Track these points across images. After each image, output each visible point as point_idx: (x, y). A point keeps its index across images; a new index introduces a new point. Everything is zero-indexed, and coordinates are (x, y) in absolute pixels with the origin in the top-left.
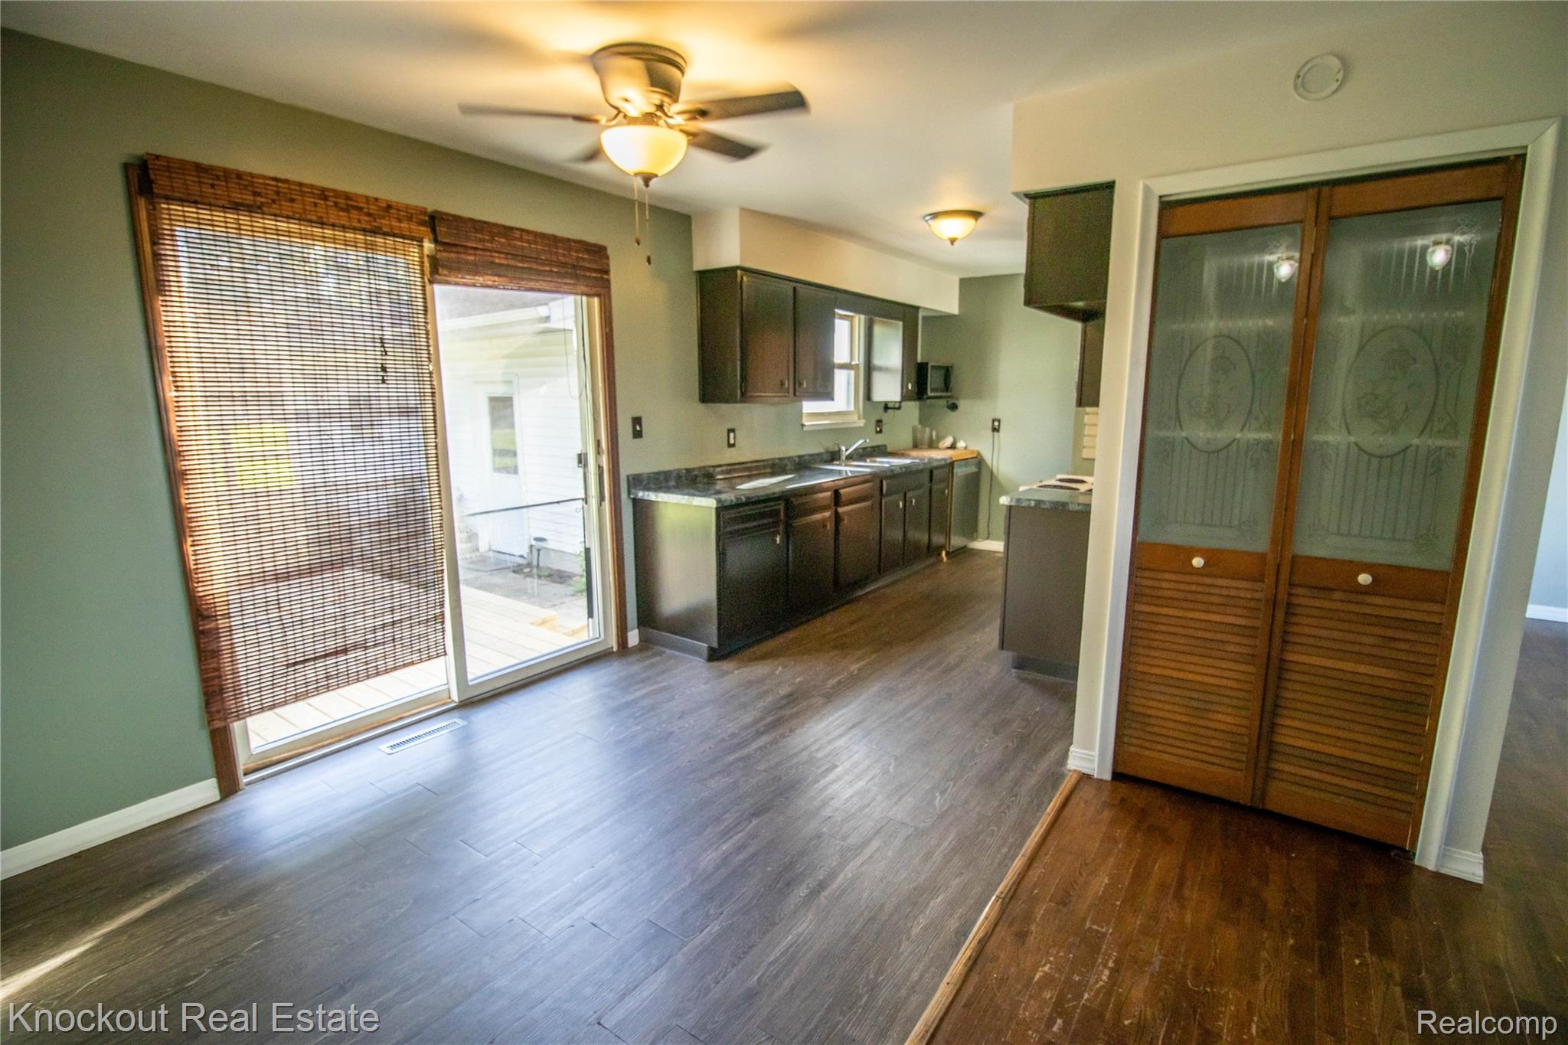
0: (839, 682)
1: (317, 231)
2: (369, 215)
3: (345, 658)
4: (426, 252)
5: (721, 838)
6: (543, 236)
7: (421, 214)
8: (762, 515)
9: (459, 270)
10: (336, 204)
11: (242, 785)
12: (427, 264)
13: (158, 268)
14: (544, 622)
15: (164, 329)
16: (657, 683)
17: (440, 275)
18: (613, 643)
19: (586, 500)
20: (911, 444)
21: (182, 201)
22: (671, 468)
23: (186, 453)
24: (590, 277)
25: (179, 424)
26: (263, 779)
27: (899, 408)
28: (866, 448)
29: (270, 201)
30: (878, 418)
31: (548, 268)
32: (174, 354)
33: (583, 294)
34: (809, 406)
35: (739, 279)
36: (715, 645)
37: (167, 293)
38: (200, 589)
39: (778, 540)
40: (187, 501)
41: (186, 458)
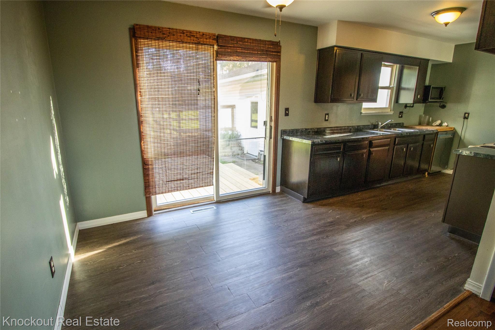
0: (355, 221)
1: (181, 45)
2: (197, 38)
3: (182, 182)
4: (215, 49)
5: (284, 272)
6: (256, 40)
7: (214, 36)
8: (334, 149)
9: (225, 55)
10: (187, 35)
11: (153, 214)
12: (215, 54)
13: (137, 60)
14: (254, 179)
15: (138, 78)
16: (281, 207)
17: (218, 57)
18: (270, 190)
19: (265, 138)
20: (418, 123)
21: (144, 38)
22: (299, 128)
23: (143, 116)
24: (272, 55)
25: (141, 107)
26: (159, 213)
27: (413, 107)
28: (392, 124)
29: (167, 36)
30: (401, 111)
31: (257, 52)
32: (141, 86)
33: (270, 61)
34: (365, 105)
35: (335, 52)
36: (306, 197)
37: (140, 67)
38: (145, 156)
39: (339, 159)
40: (143, 130)
41: (143, 117)
